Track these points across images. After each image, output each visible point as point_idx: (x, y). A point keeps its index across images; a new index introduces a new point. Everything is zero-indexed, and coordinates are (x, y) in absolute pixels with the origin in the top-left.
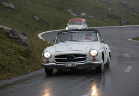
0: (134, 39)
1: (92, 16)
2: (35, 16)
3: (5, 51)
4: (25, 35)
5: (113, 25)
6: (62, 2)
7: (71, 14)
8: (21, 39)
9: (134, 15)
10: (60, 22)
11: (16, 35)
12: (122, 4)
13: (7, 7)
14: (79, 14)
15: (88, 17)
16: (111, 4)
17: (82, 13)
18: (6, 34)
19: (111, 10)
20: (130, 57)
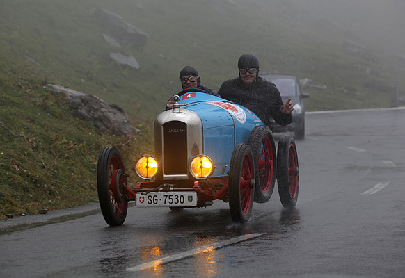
3: (55, 147)
4: (120, 110)
8: (109, 120)
11: (96, 110)
13: (121, 65)
18: (71, 108)
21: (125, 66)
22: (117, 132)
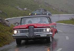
0: (56, 22)
1: (30, 10)
6: (13, 2)
7: (19, 9)
9: (53, 9)
10: (14, 13)
12: (45, 3)
14: (23, 9)
15: (28, 11)
16: (40, 3)
17: (25, 8)
19: (41, 6)
20: (62, 32)
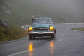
2: (21, 18)
4: (6, 22)
5: (61, 23)
7: (40, 17)
8: (4, 25)
11: (1, 22)
21: (8, 13)
22: (6, 27)
